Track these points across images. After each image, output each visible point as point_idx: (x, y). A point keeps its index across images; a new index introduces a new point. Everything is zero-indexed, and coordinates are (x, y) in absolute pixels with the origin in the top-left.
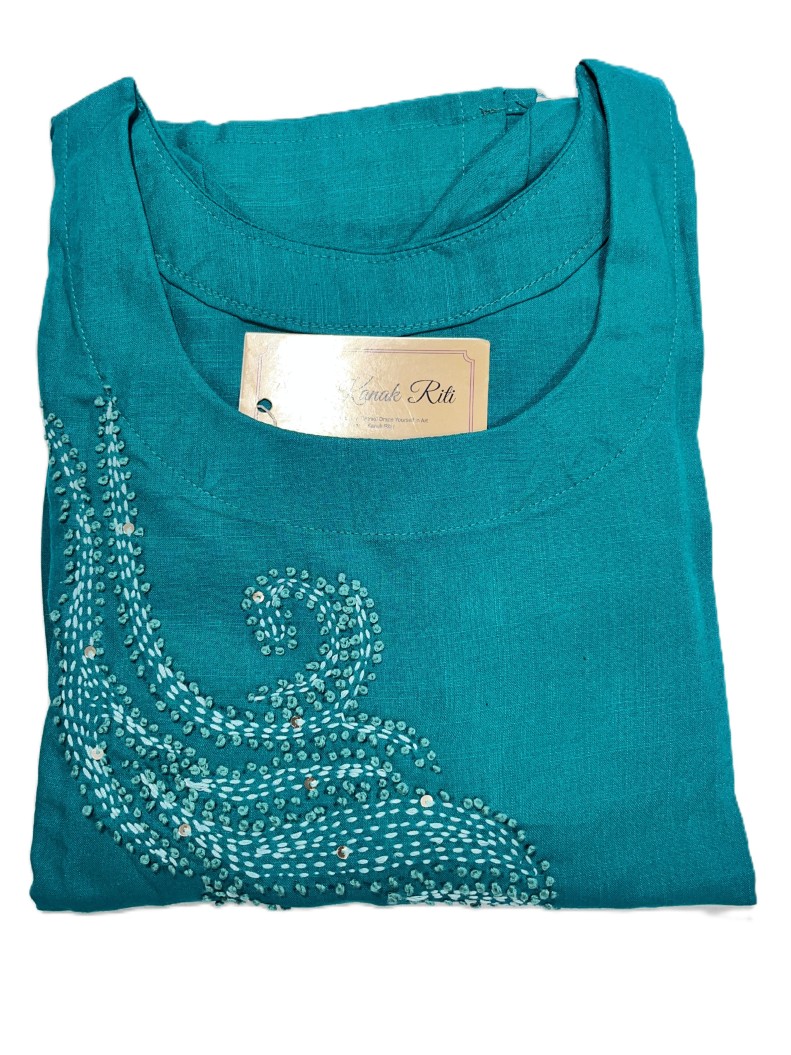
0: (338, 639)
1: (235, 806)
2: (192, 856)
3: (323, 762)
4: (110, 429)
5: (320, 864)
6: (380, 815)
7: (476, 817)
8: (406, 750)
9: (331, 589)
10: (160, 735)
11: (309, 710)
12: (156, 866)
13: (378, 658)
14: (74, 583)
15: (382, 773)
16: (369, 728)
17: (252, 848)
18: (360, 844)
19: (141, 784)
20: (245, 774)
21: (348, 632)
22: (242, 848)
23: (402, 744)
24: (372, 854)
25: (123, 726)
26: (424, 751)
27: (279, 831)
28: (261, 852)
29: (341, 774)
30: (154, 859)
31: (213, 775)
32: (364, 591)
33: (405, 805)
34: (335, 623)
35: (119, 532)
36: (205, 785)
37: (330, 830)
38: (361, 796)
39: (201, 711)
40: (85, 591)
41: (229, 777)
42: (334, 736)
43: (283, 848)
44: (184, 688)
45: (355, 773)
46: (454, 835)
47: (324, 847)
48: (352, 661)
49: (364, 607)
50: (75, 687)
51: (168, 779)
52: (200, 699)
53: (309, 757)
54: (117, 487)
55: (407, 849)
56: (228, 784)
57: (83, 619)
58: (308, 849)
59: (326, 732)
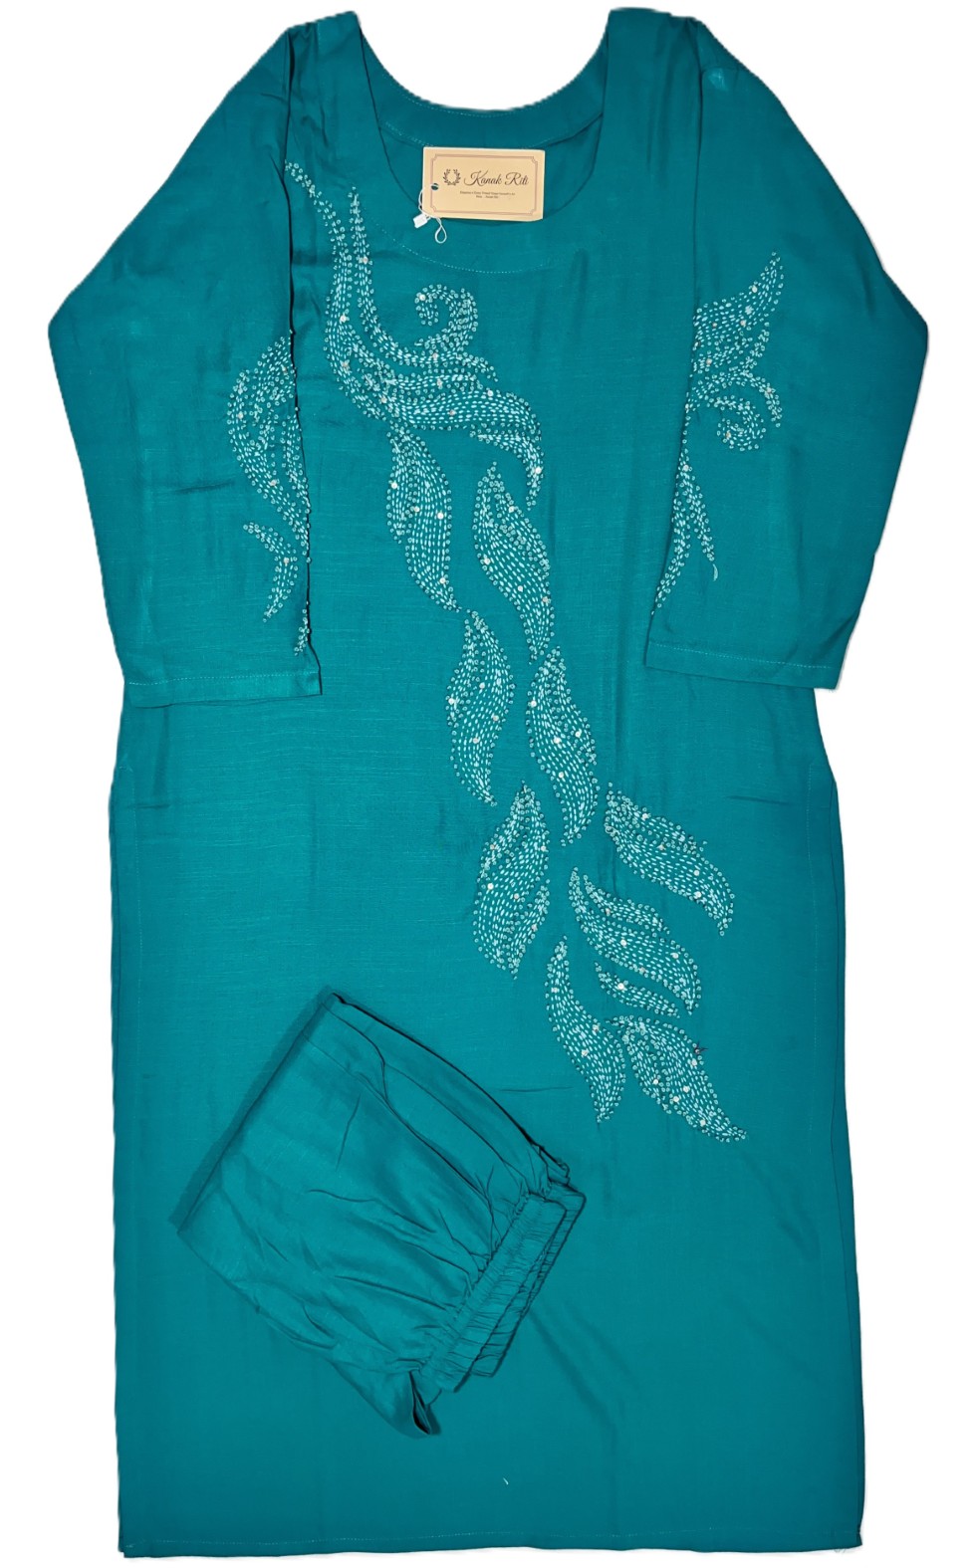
0: (457, 319)
1: (406, 391)
2: (387, 413)
3: (446, 373)
4: (356, 211)
5: (442, 418)
6: (470, 397)
7: (511, 401)
8: (483, 371)
9: (456, 296)
10: (375, 359)
11: (441, 351)
12: (369, 415)
13: (474, 329)
14: (337, 285)
15: (472, 379)
16: (468, 360)
17: (413, 411)
18: (460, 409)
19: (365, 380)
20: (411, 378)
21: (463, 316)
22: (408, 410)
23: (482, 368)
24: (464, 415)
25: (358, 353)
26: (491, 373)
27: (425, 403)
28: (417, 411)
29: (453, 379)
30: (369, 412)
31: (397, 378)
32: (472, 298)
33: (480, 395)
34: (457, 312)
35: (360, 262)
36: (393, 382)
37: (447, 404)
38: (462, 389)
39: (393, 349)
40: (342, 289)
41: (404, 379)
42: (452, 363)
43: (426, 411)
44: (386, 338)
45: (460, 378)
46: (501, 408)
47: (444, 410)
48: (463, 330)
49: (471, 305)
50: (336, 333)
51: (377, 378)
52: (393, 344)
53: (440, 371)
54: (360, 240)
55: (480, 413)
56: (404, 383)
57: (341, 303)
58: (437, 411)
59: (449, 361)
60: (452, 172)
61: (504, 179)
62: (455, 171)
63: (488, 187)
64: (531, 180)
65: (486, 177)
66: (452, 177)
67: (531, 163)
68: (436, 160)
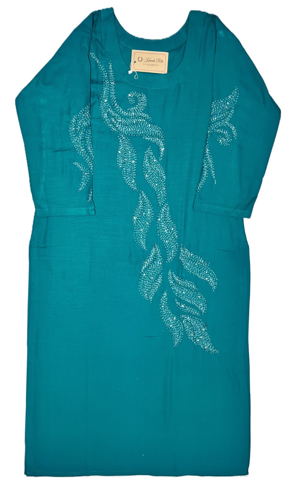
0: (140, 102)
1: (124, 124)
2: (118, 130)
3: (136, 119)
4: (111, 68)
5: (135, 132)
6: (143, 126)
7: (156, 128)
8: (148, 118)
9: (140, 95)
10: (115, 113)
11: (135, 112)
12: (113, 130)
13: (145, 106)
14: (104, 90)
15: (144, 121)
16: (143, 115)
18: (140, 130)
19: (112, 120)
20: (126, 120)
21: (142, 102)
22: (124, 129)
24: (141, 131)
25: (110, 111)
26: (150, 119)
27: (130, 127)
28: (127, 130)
29: (139, 120)
31: (121, 119)
32: (145, 96)
33: (146, 126)
34: (140, 100)
35: (112, 84)
36: (120, 121)
37: (136, 128)
38: (141, 124)
39: (121, 111)
40: (106, 92)
41: (124, 120)
42: (138, 116)
43: (130, 130)
44: (118, 107)
45: (141, 120)
46: (152, 130)
47: (135, 130)
48: (142, 106)
49: (145, 98)
50: (103, 105)
51: (115, 119)
52: (120, 109)
53: (134, 118)
54: (112, 77)
55: (146, 131)
57: (105, 96)
58: (133, 130)
59: (137, 115)
60: (140, 58)
61: (156, 60)
62: (141, 57)
63: (151, 63)
64: (164, 61)
65: (151, 60)
66: (140, 59)
67: (164, 56)
68: (136, 54)
